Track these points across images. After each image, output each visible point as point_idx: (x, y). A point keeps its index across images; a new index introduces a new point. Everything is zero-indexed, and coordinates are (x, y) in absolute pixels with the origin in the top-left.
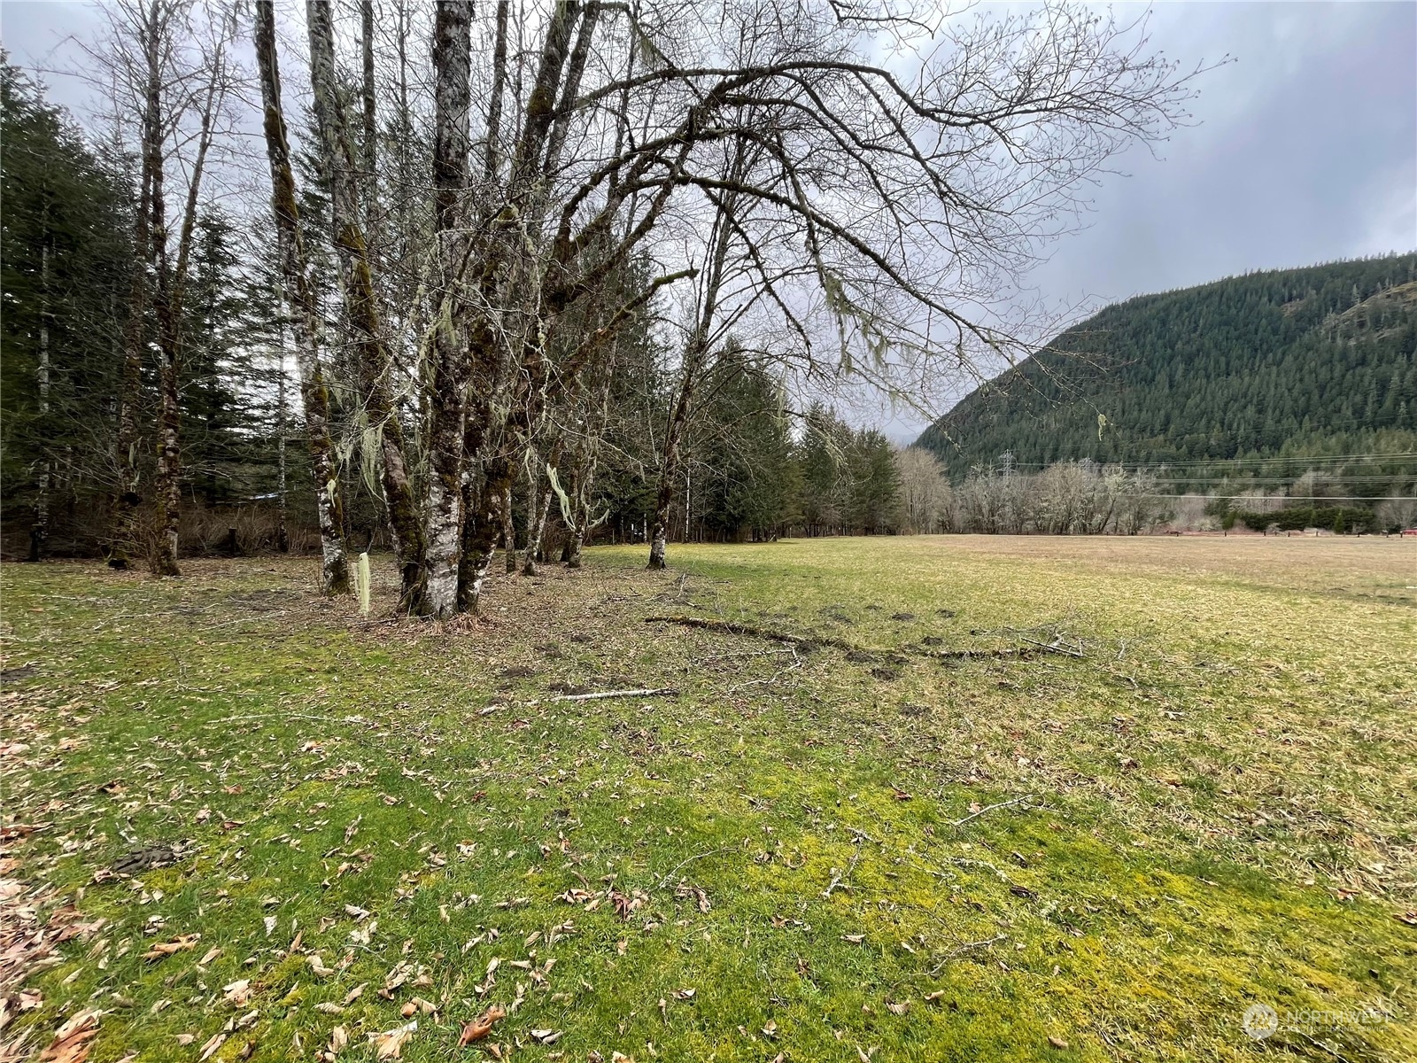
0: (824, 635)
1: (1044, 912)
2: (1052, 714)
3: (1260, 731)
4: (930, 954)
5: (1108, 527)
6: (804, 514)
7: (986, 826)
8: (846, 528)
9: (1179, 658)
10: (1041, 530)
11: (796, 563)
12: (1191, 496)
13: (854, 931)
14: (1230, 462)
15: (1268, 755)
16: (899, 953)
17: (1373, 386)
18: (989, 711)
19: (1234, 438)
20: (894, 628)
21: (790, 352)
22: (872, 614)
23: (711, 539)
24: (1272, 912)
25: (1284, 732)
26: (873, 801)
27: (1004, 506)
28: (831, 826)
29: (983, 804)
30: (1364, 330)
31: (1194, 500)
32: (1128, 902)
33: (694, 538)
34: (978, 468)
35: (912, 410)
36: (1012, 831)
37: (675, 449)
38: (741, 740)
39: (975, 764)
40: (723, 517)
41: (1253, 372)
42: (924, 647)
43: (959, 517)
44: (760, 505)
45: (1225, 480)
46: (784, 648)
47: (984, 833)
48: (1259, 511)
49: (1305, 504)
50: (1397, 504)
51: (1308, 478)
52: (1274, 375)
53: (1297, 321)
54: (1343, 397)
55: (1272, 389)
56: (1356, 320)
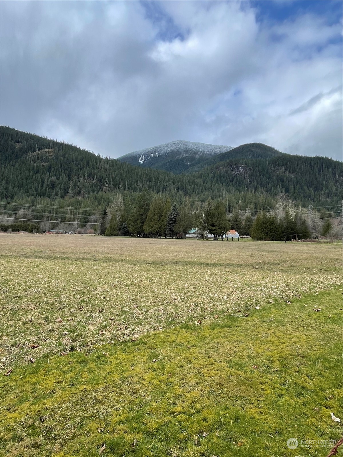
17: (40, 181)
30: (39, 161)
41: (5, 167)
48: (6, 224)
49: (20, 222)
50: (45, 223)
51: (21, 212)
52: (12, 170)
53: (20, 151)
54: (33, 183)
55: (12, 175)
56: (37, 157)
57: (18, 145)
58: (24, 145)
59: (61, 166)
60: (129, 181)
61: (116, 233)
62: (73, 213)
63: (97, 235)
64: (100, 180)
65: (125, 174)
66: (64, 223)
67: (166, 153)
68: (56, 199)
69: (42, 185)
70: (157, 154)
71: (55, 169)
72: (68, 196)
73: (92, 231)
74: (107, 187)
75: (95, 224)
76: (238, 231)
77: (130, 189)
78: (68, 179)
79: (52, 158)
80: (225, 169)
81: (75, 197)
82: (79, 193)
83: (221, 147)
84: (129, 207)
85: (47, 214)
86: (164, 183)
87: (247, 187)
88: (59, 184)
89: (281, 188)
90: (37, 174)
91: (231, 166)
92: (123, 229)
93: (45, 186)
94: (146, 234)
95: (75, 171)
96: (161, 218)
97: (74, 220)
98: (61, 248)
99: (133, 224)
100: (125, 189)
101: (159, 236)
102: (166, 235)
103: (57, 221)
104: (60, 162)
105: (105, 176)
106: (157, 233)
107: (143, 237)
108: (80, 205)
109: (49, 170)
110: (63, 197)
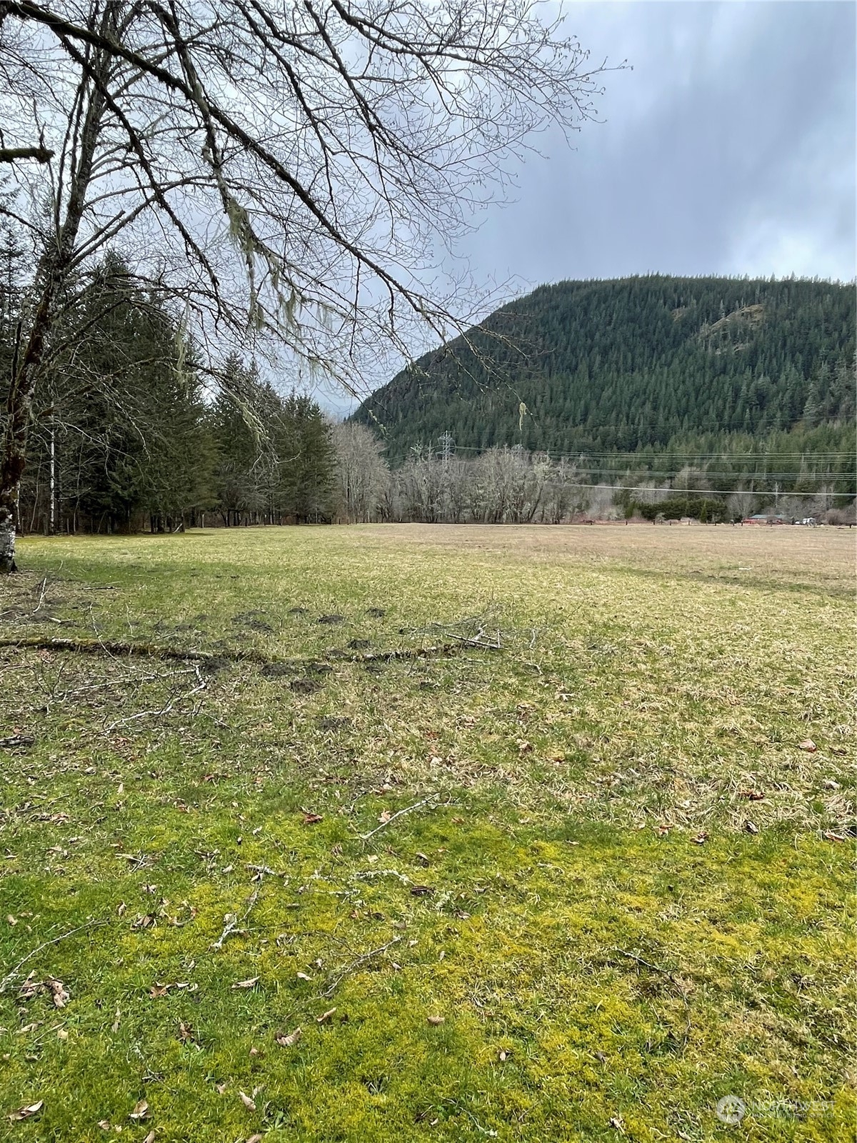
0: (236, 647)
1: (439, 904)
2: (466, 709)
3: (626, 702)
4: (326, 977)
5: (536, 516)
6: (220, 497)
7: (394, 833)
8: (273, 516)
9: (577, 643)
10: (477, 519)
11: (208, 559)
12: (602, 486)
13: (248, 977)
14: (633, 455)
15: (628, 723)
16: (294, 984)
17: (730, 393)
18: (409, 714)
19: (635, 432)
20: (320, 634)
21: (192, 287)
22: (296, 618)
23: (92, 528)
24: (614, 857)
25: (643, 701)
26: (279, 830)
27: (442, 492)
28: (230, 868)
29: (394, 811)
30: (726, 343)
31: (605, 491)
32: (510, 877)
33: (65, 527)
34: (417, 449)
35: (334, 382)
36: (419, 833)
37: (27, 403)
38: (121, 789)
39: (390, 771)
40: (107, 500)
41: (651, 372)
42: (350, 651)
43: (399, 503)
44: (161, 486)
45: (628, 472)
46: (185, 667)
47: (392, 841)
48: (652, 502)
49: (682, 496)
50: (741, 498)
51: (685, 473)
52: (665, 375)
53: (683, 326)
54: (711, 401)
55: (664, 388)
56: (721, 333)
57: (678, 314)
58: (692, 311)
59: (784, 345)
62: (815, 468)
66: (791, 497)
68: (769, 433)
69: (735, 402)
71: (768, 354)
72: (801, 424)
78: (802, 375)
79: (761, 329)
81: (822, 423)
82: (834, 411)
85: (744, 475)
88: (778, 392)
90: (722, 375)
93: (740, 402)
95: (823, 350)
97: (817, 486)
98: (786, 560)
103: (770, 491)
104: (781, 334)
108: (837, 444)
109: (752, 361)
110: (787, 426)
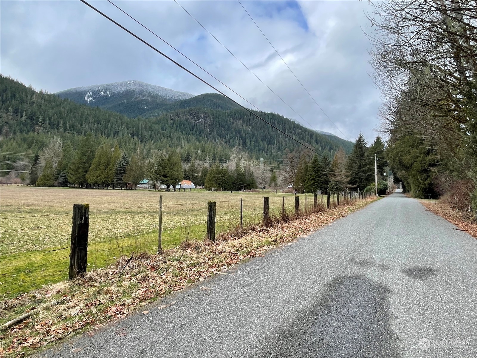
60: (71, 122)
61: (51, 183)
63: (25, 185)
64: (31, 117)
65: (66, 112)
67: (120, 92)
70: (108, 93)
73: (19, 180)
74: (40, 126)
75: (23, 172)
76: (194, 182)
77: (73, 131)
80: (185, 117)
83: (182, 93)
84: (69, 153)
86: (116, 126)
87: (207, 137)
89: (239, 140)
91: (191, 115)
92: (60, 179)
94: (90, 185)
96: (109, 167)
99: (73, 173)
100: (65, 131)
101: (106, 186)
102: (114, 186)
105: (38, 113)
106: (103, 183)
107: (86, 188)
